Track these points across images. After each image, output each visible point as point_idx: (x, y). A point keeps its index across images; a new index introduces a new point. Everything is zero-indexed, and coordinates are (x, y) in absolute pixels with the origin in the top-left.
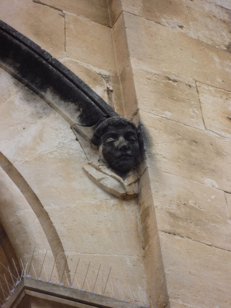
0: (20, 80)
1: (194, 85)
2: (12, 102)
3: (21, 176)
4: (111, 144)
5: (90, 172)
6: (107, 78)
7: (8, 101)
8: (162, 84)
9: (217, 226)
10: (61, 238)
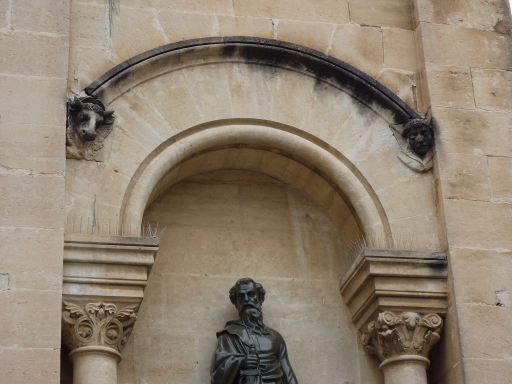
0: (355, 99)
1: (469, 72)
2: (352, 118)
3: (360, 173)
4: (414, 139)
5: (403, 159)
6: (411, 77)
7: (349, 117)
8: (447, 79)
9: (481, 185)
10: (386, 211)
